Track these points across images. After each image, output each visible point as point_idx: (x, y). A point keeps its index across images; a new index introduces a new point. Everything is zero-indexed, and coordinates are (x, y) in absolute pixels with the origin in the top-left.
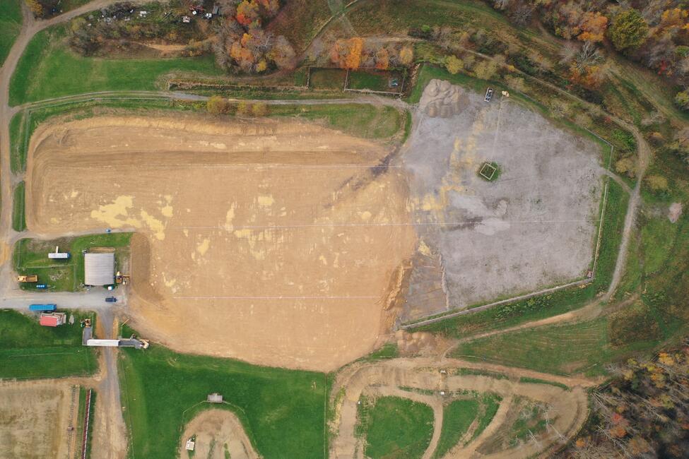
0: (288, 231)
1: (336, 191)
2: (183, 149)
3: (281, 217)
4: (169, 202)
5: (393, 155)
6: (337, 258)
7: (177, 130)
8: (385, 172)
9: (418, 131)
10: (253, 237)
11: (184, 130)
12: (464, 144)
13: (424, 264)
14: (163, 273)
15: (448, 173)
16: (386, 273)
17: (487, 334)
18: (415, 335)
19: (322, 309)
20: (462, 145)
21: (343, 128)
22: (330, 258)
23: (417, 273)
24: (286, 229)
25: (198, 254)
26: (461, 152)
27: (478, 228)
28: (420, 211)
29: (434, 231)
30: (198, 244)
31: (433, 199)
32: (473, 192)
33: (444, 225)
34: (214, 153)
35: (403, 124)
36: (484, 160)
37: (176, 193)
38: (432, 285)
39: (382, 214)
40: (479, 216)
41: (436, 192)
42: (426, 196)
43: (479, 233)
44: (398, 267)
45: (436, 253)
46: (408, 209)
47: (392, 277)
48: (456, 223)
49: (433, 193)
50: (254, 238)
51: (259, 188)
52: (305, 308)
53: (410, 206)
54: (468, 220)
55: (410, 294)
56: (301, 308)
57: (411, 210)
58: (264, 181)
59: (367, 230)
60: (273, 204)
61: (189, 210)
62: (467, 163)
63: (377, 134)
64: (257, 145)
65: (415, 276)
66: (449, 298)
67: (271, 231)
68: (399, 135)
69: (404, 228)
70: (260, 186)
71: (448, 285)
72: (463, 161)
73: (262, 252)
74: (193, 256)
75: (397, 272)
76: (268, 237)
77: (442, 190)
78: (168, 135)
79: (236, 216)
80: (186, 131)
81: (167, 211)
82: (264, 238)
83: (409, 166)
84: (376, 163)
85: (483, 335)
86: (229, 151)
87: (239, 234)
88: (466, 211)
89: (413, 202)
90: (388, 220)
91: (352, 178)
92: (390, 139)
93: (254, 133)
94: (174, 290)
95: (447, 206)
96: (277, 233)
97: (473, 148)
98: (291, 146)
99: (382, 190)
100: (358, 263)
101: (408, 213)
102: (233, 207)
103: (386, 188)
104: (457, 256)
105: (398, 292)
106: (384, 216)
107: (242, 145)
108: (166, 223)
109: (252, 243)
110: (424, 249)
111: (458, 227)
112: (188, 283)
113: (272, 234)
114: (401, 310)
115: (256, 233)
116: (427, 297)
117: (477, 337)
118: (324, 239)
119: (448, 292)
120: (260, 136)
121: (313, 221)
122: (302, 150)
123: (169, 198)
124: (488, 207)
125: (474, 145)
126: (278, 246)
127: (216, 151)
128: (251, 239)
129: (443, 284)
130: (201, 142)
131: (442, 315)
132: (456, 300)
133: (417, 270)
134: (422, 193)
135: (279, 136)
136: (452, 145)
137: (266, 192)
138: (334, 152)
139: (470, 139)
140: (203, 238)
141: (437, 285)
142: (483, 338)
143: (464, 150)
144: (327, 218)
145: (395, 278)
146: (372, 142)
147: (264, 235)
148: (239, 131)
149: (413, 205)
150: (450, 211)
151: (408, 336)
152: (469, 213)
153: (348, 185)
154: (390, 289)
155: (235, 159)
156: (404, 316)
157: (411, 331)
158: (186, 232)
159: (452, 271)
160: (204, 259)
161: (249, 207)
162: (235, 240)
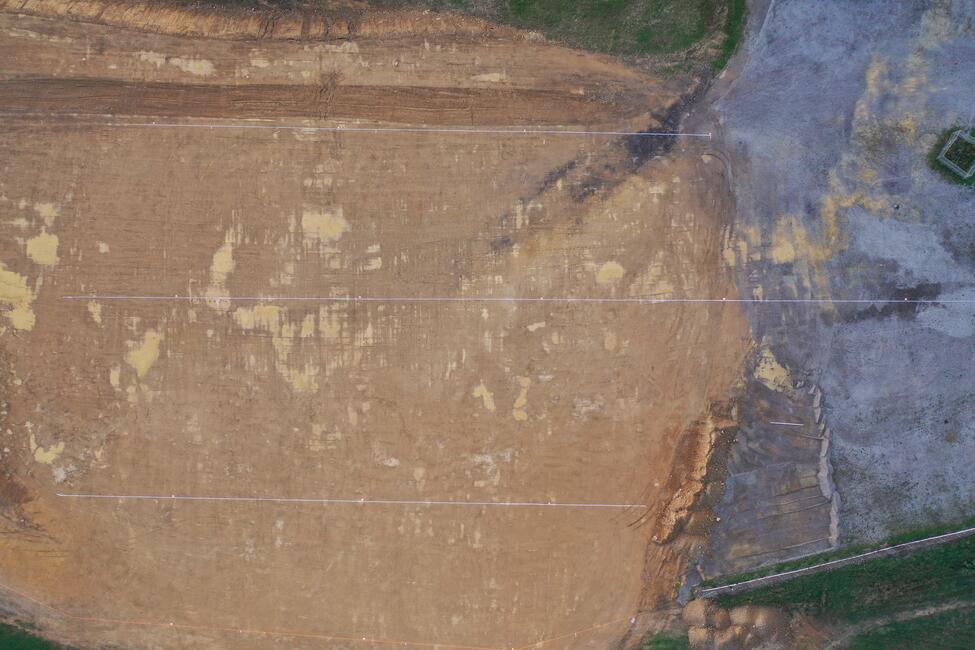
0: (386, 314)
1: (524, 201)
2: (92, 73)
3: (365, 273)
4: (49, 222)
5: (690, 101)
6: (524, 392)
7: (76, 20)
8: (667, 149)
9: (762, 34)
10: (286, 327)
11: (97, 20)
12: (895, 75)
13: (770, 414)
14: (29, 425)
15: (846, 158)
16: (665, 438)
17: (932, 610)
18: (739, 616)
19: (478, 536)
20: (890, 75)
21: (548, 24)
22: (504, 392)
23: (749, 440)
24: (381, 308)
25: (128, 373)
26: (886, 97)
27: (928, 315)
28: (766, 264)
29: (802, 323)
30: (130, 343)
31: (800, 232)
32: (915, 213)
33: (829, 304)
34: (181, 86)
35: (722, 15)
36: (949, 122)
37: (70, 196)
38: (792, 475)
39: (654, 270)
40: (932, 281)
41: (812, 211)
42: (783, 222)
43: (930, 331)
44: (697, 423)
45: (807, 385)
46: (730, 256)
47: (678, 452)
48: (864, 301)
49: (801, 214)
50: (288, 331)
51: (305, 189)
52: (430, 532)
53: (736, 249)
54: (900, 294)
55: (728, 498)
56: (418, 531)
57: (739, 260)
58: (320, 168)
59: (610, 315)
60: (345, 234)
61: (104, 248)
62: (902, 130)
63: (647, 42)
64: (304, 67)
65: (745, 449)
66: (841, 511)
67: (338, 312)
68: (709, 47)
69: (716, 313)
70: (308, 182)
71: (835, 477)
72: (888, 123)
73: (311, 371)
74: (115, 377)
75: (694, 435)
76: (330, 330)
77: (828, 203)
78: (51, 32)
79: (238, 267)
80: (103, 23)
81: (43, 249)
82: (317, 331)
83: (736, 135)
84: (641, 123)
85: (920, 613)
86: (223, 82)
87: (245, 318)
88: (894, 266)
89: (745, 238)
90: (670, 288)
91: (571, 165)
92: (683, 55)
93: (296, 33)
94: (60, 474)
95: (842, 252)
96: (355, 317)
97: (919, 87)
98: (397, 72)
99: (655, 200)
100: (584, 407)
101: (729, 268)
102: (229, 240)
103: (667, 198)
104: (864, 394)
105: (697, 495)
106: (660, 278)
107: (259, 65)
108: (39, 282)
109: (283, 345)
110: (771, 373)
111: (870, 313)
112: (98, 454)
113: (341, 322)
114: (703, 542)
115: (294, 316)
116: (777, 507)
117: (903, 617)
118: (487, 340)
119: (836, 494)
120: (312, 40)
121: (458, 286)
122: (430, 82)
123: (47, 211)
124: (957, 256)
125: (924, 79)
126: (358, 356)
127: (184, 81)
128: (280, 335)
129: (824, 474)
130: (144, 56)
131: (816, 559)
132: (858, 520)
133: (751, 432)
134: (769, 213)
135: (365, 42)
136: (861, 78)
137: (326, 200)
138: (520, 92)
139: (913, 60)
140: (143, 327)
141: (806, 476)
142: (919, 620)
143: (895, 90)
144: (499, 279)
145: (688, 454)
146: (633, 64)
147: (317, 322)
148: (253, 28)
149: (743, 245)
150: (848, 265)
151: (718, 617)
152: (901, 272)
153: (559, 184)
154: (673, 484)
155: (240, 105)
156: (709, 560)
157: (726, 602)
158: (95, 309)
159: (847, 435)
160: (144, 387)
161: (275, 241)
162: (235, 336)
